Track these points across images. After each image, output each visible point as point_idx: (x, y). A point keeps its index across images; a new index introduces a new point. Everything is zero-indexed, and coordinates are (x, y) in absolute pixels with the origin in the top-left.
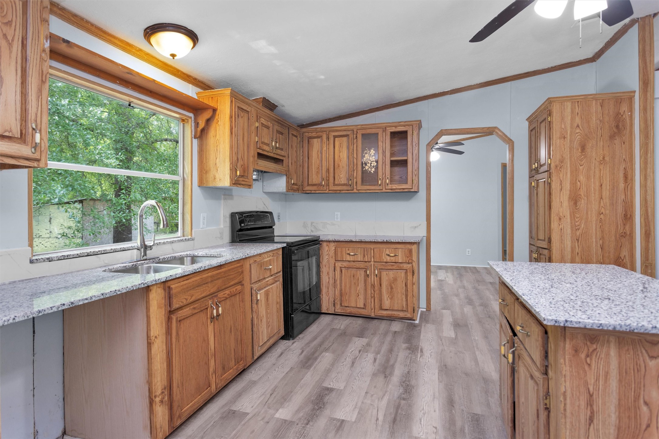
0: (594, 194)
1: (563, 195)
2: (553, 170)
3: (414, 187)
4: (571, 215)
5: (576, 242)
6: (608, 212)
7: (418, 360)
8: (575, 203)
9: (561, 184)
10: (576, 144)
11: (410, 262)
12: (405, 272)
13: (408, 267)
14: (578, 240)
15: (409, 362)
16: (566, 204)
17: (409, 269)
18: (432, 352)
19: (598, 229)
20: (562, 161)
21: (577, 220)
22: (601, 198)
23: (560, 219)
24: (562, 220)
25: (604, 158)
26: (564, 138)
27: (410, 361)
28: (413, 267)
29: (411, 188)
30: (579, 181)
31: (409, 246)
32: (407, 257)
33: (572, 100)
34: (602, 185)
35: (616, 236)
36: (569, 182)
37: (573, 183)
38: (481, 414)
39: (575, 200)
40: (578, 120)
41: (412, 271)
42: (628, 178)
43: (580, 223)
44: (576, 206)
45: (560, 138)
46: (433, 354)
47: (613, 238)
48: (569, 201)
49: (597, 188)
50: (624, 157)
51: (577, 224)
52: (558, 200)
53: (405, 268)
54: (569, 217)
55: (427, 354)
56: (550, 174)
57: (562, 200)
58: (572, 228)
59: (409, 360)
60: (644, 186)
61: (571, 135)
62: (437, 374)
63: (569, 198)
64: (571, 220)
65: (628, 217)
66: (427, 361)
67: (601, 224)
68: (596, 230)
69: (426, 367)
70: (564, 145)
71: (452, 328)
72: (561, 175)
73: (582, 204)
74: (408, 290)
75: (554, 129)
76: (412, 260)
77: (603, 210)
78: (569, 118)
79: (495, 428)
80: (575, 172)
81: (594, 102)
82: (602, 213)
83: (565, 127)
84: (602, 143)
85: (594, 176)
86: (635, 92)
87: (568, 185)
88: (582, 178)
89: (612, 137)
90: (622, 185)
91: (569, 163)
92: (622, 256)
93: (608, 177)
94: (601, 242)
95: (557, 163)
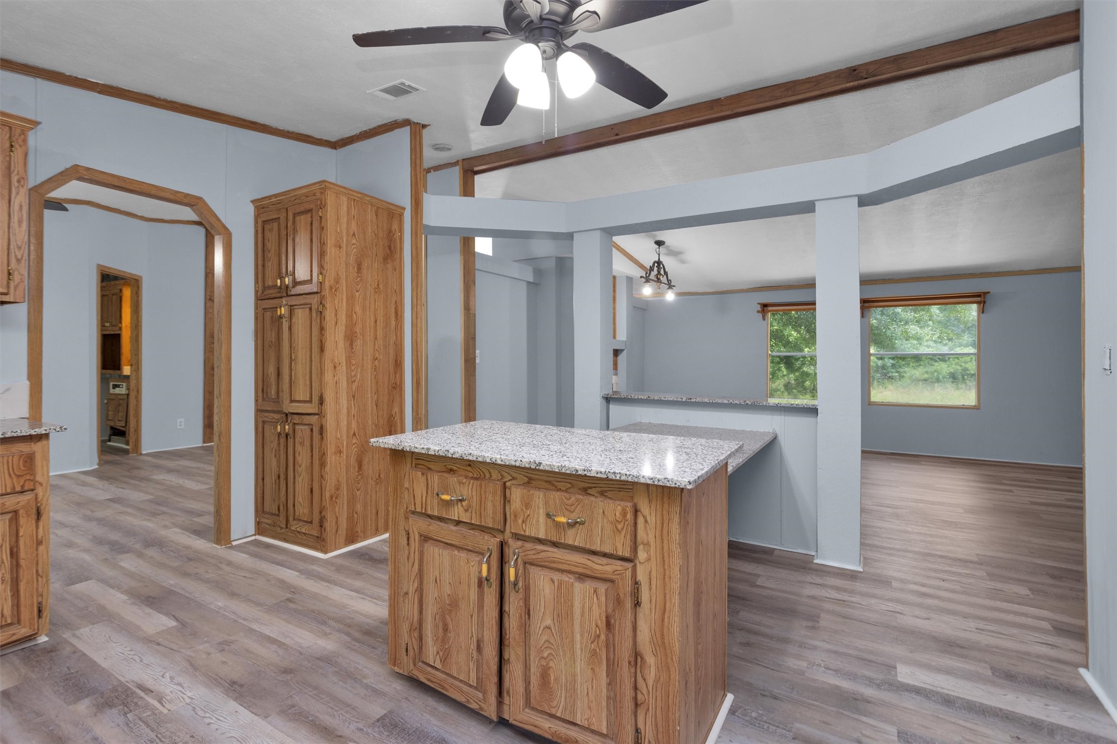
0: (370, 332)
1: (339, 331)
2: (326, 292)
3: (12, 290)
4: (346, 359)
5: (352, 400)
6: (381, 356)
7: (165, 711)
8: (351, 344)
9: (336, 315)
10: (352, 260)
11: (26, 488)
12: (10, 520)
13: (21, 504)
14: (354, 397)
15: (148, 730)
16: (341, 344)
17: (23, 507)
18: (172, 678)
19: (373, 380)
20: (337, 281)
21: (353, 368)
22: (376, 338)
23: (335, 367)
24: (337, 369)
25: (378, 285)
26: (340, 247)
27: (148, 726)
28: (36, 498)
29: (5, 291)
30: (355, 313)
31: (24, 448)
32: (18, 476)
33: (349, 195)
34: (376, 321)
35: (388, 388)
36: (345, 313)
37: (349, 316)
38: (385, 712)
39: (350, 338)
40: (354, 226)
41: (34, 511)
42: (399, 316)
43: (356, 372)
44: (352, 349)
45: (335, 246)
46: (179, 679)
47: (387, 390)
48: (345, 341)
49: (372, 324)
50: (395, 287)
51: (353, 373)
52: (333, 339)
53: (11, 509)
54: (344, 363)
55: (166, 687)
56: (323, 297)
57: (337, 339)
58: (348, 379)
59: (143, 726)
60: (414, 325)
61: (347, 245)
62: (240, 709)
63: (345, 336)
64: (347, 369)
65: (398, 364)
66: (188, 700)
67: (375, 373)
68: (371, 380)
69: (201, 713)
70: (339, 257)
71: (148, 610)
72: (336, 302)
73: (358, 343)
74: (22, 563)
75: (329, 230)
76: (34, 481)
77: (377, 355)
78: (345, 220)
79: (425, 714)
80: (351, 299)
81: (370, 206)
82: (377, 359)
83: (341, 231)
84: (376, 264)
85: (370, 308)
86: (404, 209)
87: (344, 317)
88: (358, 309)
89: (385, 259)
90: (393, 323)
91: (344, 285)
92: (393, 413)
93: (382, 311)
94: (376, 396)
95: (332, 282)
